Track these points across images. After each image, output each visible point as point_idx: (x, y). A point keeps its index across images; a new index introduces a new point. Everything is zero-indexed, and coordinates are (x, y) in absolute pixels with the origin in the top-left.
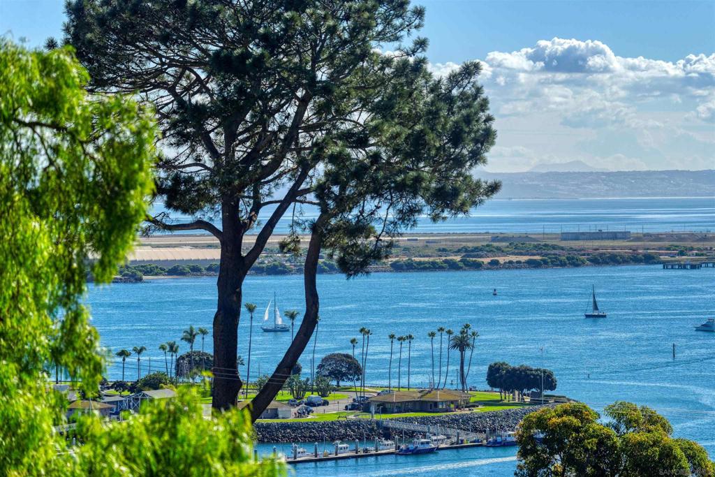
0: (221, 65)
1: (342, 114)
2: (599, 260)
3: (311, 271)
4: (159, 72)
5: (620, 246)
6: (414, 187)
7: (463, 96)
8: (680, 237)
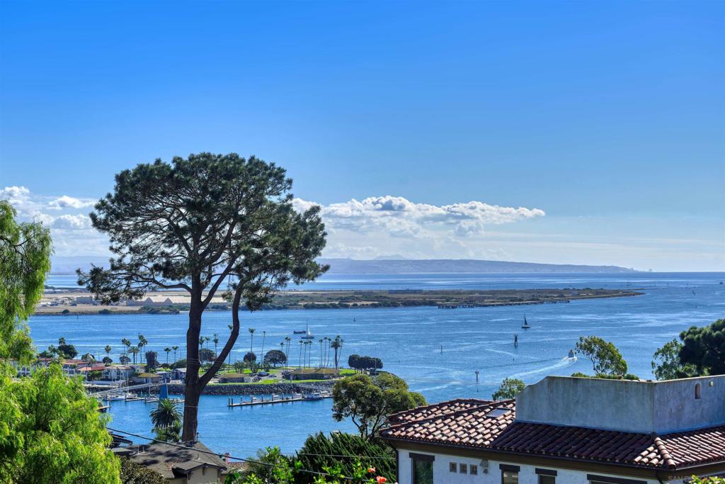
1: (252, 232)
3: (235, 309)
4: (162, 210)
5: (418, 297)
6: (285, 267)
7: (311, 222)
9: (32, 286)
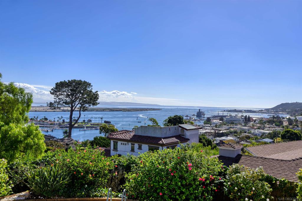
0: (71, 90)
1: (84, 96)
2: (116, 111)
3: (80, 111)
4: (65, 91)
5: (118, 109)
6: (90, 103)
7: (96, 94)
8: (124, 109)
9: (28, 106)
